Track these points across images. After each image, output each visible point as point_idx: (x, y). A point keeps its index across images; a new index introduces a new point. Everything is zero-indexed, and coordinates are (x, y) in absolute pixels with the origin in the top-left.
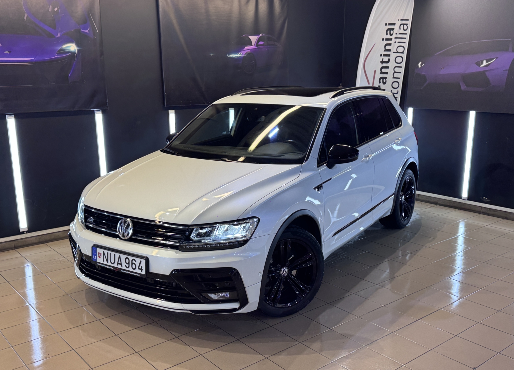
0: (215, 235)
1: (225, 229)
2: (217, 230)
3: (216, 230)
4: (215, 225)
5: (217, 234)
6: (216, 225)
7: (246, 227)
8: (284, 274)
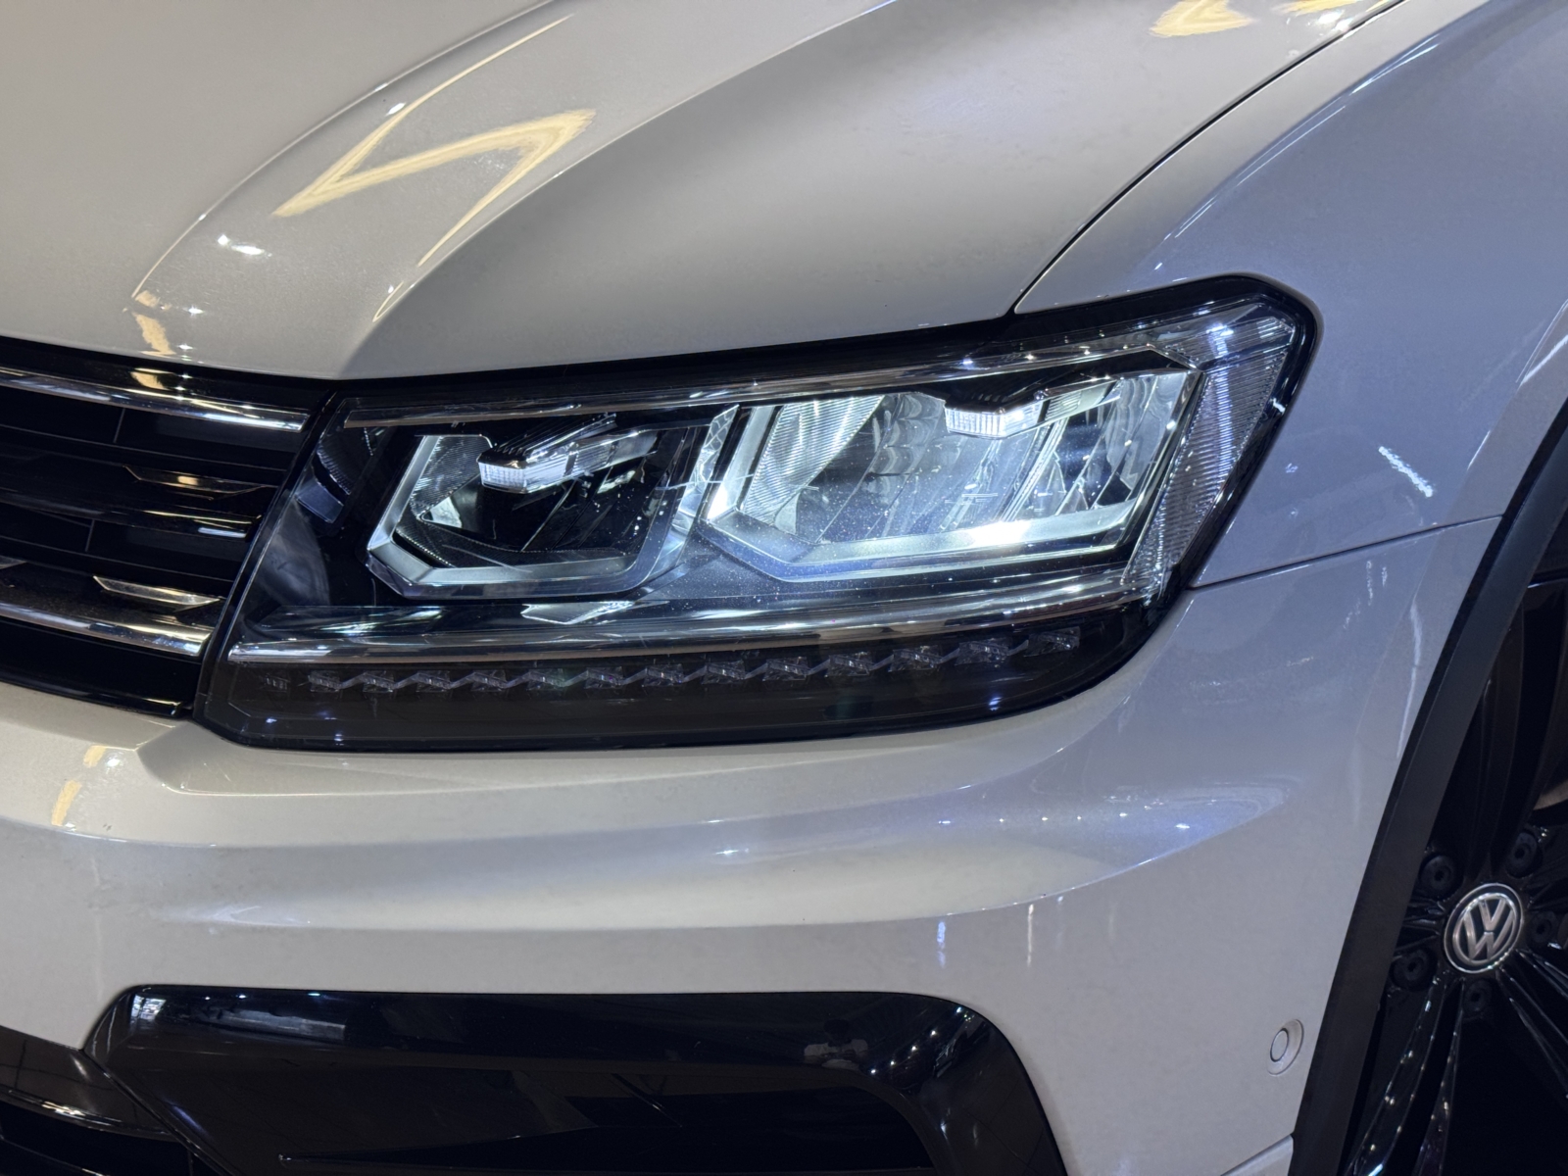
0: (700, 534)
1: (838, 441)
2: (722, 464)
3: (707, 454)
4: (696, 398)
5: (719, 507)
6: (717, 396)
7: (1110, 429)
8: (1483, 955)
